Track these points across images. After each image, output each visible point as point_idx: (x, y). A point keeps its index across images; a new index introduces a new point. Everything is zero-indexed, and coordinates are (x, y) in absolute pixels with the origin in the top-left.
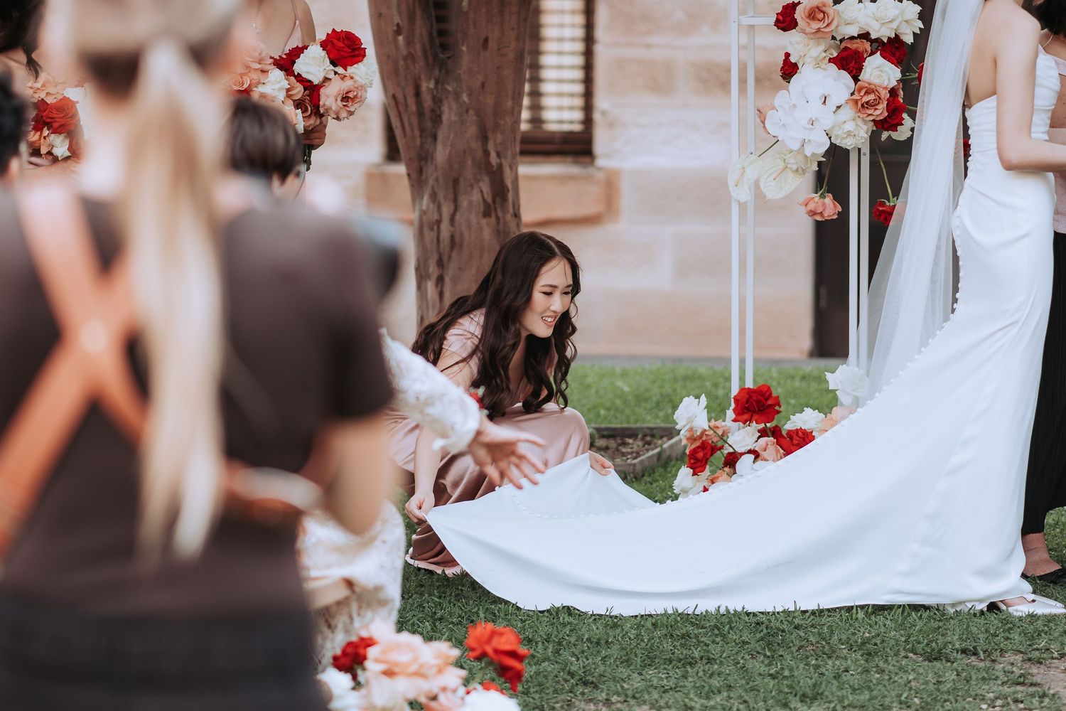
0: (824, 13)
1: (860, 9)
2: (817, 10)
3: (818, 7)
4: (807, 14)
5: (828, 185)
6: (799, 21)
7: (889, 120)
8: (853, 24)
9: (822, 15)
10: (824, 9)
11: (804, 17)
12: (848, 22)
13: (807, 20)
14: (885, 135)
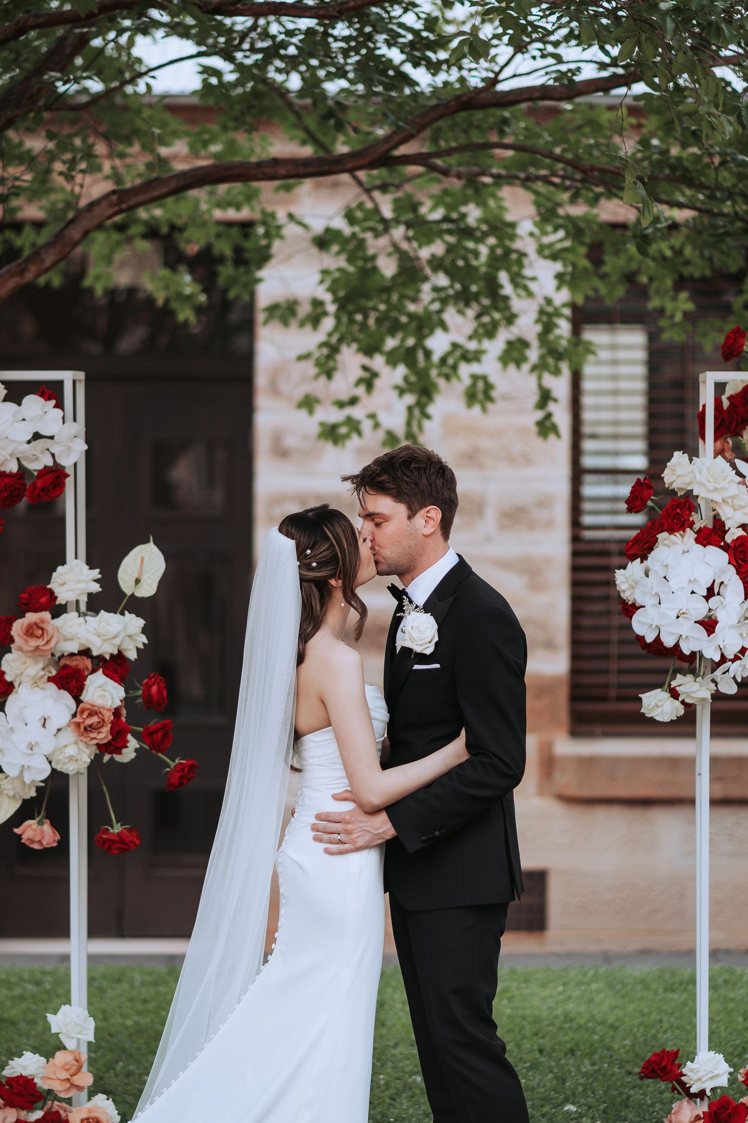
0: (43, 629)
1: (80, 625)
2: (35, 627)
3: (36, 624)
4: (24, 631)
5: (46, 810)
6: (16, 638)
7: (113, 743)
8: (72, 640)
9: (40, 632)
10: (42, 625)
11: (22, 635)
12: (68, 637)
13: (25, 637)
14: (107, 757)
